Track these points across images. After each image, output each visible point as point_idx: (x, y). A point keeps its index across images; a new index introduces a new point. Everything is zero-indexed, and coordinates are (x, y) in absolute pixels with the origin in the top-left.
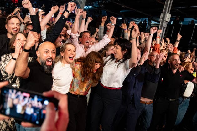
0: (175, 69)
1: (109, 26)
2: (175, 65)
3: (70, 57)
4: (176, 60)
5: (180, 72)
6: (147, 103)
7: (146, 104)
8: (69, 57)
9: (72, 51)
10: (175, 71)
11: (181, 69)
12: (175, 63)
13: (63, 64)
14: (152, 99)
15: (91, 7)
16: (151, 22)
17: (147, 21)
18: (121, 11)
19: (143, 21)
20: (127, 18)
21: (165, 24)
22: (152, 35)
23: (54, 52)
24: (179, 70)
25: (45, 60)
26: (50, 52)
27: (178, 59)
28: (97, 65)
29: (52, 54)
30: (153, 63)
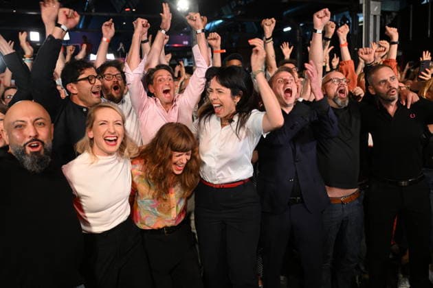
1: (211, 39)
3: (108, 138)
4: (385, 81)
5: (409, 107)
6: (345, 201)
7: (342, 203)
11: (410, 99)
12: (387, 89)
14: (355, 188)
15: (221, 21)
16: (358, 17)
17: (348, 16)
18: (285, 13)
19: (340, 19)
20: (301, 25)
21: (377, 8)
22: (320, 31)
23: (40, 124)
24: (404, 104)
25: (22, 145)
26: (30, 124)
27: (392, 78)
28: (180, 157)
29: (37, 128)
30: (334, 100)
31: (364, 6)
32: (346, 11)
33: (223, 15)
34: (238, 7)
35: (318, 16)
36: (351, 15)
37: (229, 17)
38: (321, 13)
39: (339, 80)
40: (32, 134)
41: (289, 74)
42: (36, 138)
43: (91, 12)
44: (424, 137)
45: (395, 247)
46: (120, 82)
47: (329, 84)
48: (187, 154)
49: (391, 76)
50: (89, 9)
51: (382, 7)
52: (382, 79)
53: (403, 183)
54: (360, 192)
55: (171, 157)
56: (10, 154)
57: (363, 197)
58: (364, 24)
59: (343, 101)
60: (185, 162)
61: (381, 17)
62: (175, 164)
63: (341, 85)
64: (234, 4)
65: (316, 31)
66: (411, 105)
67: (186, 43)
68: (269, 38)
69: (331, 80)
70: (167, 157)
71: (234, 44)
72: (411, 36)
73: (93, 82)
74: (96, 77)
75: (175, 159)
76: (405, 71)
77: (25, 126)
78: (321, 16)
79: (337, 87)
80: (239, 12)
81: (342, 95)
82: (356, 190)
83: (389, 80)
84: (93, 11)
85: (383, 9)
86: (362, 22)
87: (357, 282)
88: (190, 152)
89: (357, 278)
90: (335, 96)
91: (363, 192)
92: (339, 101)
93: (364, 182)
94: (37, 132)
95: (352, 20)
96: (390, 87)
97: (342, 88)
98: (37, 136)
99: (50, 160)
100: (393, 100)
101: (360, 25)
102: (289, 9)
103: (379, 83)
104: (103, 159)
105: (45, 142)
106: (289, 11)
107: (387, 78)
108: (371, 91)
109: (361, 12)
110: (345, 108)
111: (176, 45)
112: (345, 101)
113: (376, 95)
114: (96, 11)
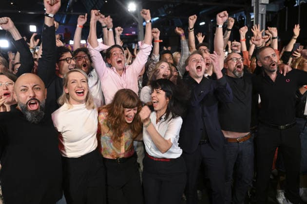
0: (272, 72)
2: (270, 65)
3: (78, 91)
4: (269, 57)
5: (285, 75)
6: (240, 141)
7: (238, 142)
8: (76, 93)
9: (79, 81)
10: (273, 76)
11: (285, 69)
13: (70, 105)
14: (247, 132)
15: (157, 18)
16: (250, 16)
17: (244, 15)
18: (201, 13)
19: (238, 17)
20: (212, 21)
21: (263, 9)
22: (221, 26)
23: (37, 88)
24: (282, 73)
25: (25, 103)
26: (30, 89)
27: (273, 55)
28: (130, 112)
29: (35, 91)
30: (234, 72)
31: (254, 8)
32: (242, 11)
33: (159, 14)
34: (169, 9)
35: (220, 16)
36: (245, 14)
37: (163, 15)
38: (222, 14)
39: (237, 59)
40: (32, 95)
41: (200, 56)
42: (34, 98)
43: (70, 12)
44: (297, 97)
45: (275, 171)
46: (87, 61)
47: (230, 61)
48: (135, 110)
49: (273, 53)
50: (69, 10)
51: (267, 8)
52: (266, 56)
53: (282, 126)
54: (251, 135)
55: (123, 112)
56: (18, 109)
57: (253, 138)
58: (254, 20)
59: (240, 73)
60: (133, 115)
61: (266, 15)
62: (127, 116)
63: (238, 62)
64: (166, 7)
65: (218, 26)
66: (286, 73)
67: (134, 33)
68: (192, 29)
69: (231, 59)
70: (121, 112)
71: (166, 34)
72: (286, 28)
73: (69, 62)
74: (71, 59)
75: (127, 113)
76: (282, 52)
77: (27, 90)
78: (221, 16)
79: (235, 63)
80: (170, 12)
81: (239, 69)
82: (248, 133)
83: (271, 56)
84: (72, 11)
85: (268, 10)
86: (253, 19)
87: (249, 195)
88: (136, 108)
89: (249, 193)
90: (235, 69)
91: (253, 134)
92: (237, 73)
93: (254, 128)
94: (35, 94)
95: (247, 17)
96: (272, 61)
97: (239, 65)
98: (35, 96)
99: (44, 114)
100: (274, 71)
101: (252, 20)
102: (203, 10)
103: (265, 59)
104: (77, 106)
105: (41, 101)
106: (203, 12)
107: (270, 55)
108: (259, 64)
109: (253, 12)
110: (241, 78)
111: (127, 34)
112: (241, 73)
113: (262, 67)
114: (74, 12)
